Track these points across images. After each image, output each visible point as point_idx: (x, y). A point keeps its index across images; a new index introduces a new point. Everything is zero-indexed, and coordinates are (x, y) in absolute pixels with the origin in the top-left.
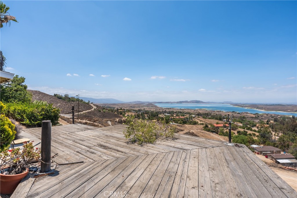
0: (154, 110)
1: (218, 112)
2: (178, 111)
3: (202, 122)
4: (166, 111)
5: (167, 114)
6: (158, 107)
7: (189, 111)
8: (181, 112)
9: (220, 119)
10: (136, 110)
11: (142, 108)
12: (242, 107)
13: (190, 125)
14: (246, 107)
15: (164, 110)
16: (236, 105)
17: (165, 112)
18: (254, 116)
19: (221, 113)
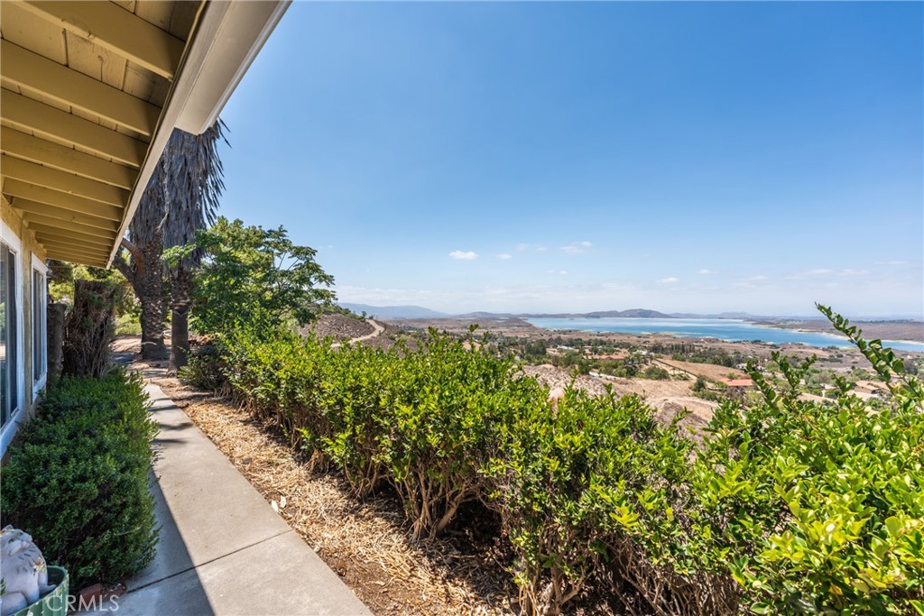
0: (527, 336)
1: (710, 341)
2: (593, 338)
3: (677, 372)
4: (559, 338)
5: (566, 348)
6: (535, 329)
7: (625, 339)
8: (602, 343)
9: (729, 364)
10: (480, 336)
11: (495, 332)
12: (783, 327)
13: (650, 381)
14: (792, 327)
15: (554, 337)
16: (763, 321)
17: (559, 341)
18: (826, 355)
19: (720, 345)
